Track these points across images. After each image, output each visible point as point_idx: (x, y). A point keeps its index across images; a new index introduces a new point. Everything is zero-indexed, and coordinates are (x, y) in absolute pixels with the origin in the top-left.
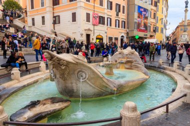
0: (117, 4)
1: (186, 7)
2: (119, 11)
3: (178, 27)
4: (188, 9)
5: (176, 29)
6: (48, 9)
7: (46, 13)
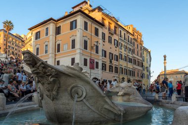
0: (110, 53)
1: (165, 60)
2: (112, 59)
3: (159, 76)
4: (166, 61)
5: (158, 78)
6: (50, 55)
7: (49, 58)
